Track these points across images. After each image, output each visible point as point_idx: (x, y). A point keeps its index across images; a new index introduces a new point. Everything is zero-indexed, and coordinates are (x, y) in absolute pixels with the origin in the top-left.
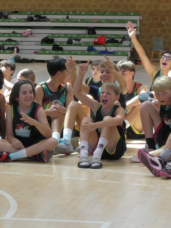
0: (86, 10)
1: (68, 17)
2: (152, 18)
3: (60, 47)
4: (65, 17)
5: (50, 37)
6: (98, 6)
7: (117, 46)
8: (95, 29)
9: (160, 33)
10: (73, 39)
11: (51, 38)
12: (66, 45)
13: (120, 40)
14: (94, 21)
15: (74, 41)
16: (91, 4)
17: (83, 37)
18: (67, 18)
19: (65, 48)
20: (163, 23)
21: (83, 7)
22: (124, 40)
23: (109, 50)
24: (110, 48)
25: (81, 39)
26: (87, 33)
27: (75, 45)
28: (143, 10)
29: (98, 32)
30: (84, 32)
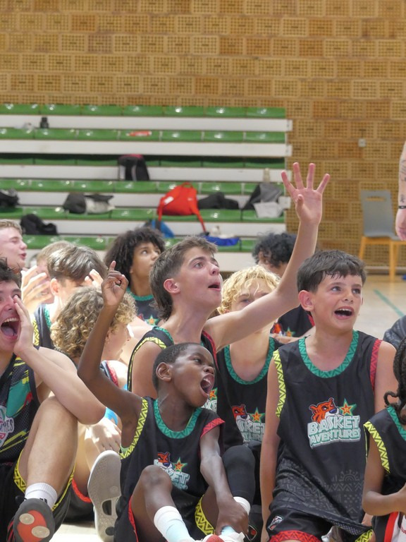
0: (100, 99)
1: (44, 121)
2: (323, 127)
3: (46, 222)
4: (36, 120)
5: (5, 190)
6: (141, 86)
7: (242, 221)
8: (147, 163)
9: (349, 177)
10: (87, 196)
11: (6, 193)
12: (66, 218)
13: (242, 200)
14: (140, 135)
15: (91, 205)
16: (115, 79)
17: (114, 191)
18: (44, 123)
19: (62, 226)
20: (362, 142)
21: (88, 89)
22: (258, 201)
23: (215, 233)
24: (218, 227)
25: (111, 197)
26: (122, 176)
27: (95, 216)
28: (293, 98)
29: (155, 172)
30: (111, 172)
